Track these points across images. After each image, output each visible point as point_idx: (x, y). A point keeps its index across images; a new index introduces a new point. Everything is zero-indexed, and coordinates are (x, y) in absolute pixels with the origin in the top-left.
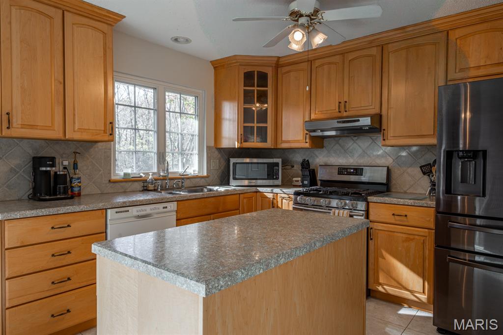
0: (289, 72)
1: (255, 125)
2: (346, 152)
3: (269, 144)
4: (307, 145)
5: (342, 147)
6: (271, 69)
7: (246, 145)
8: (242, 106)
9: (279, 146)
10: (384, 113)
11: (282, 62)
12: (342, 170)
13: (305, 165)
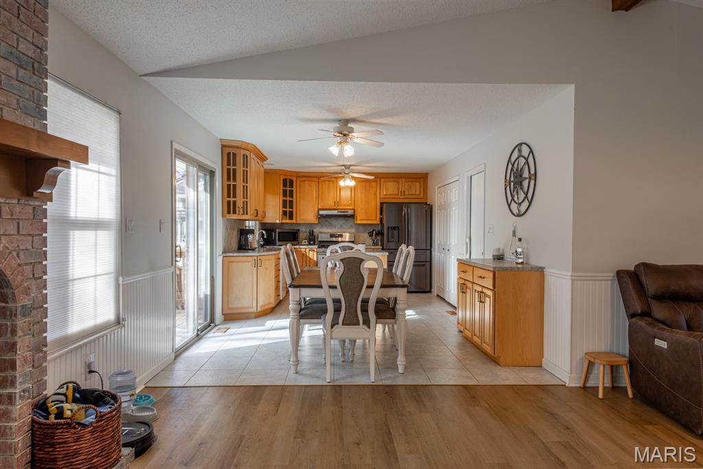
0: (304, 181)
1: (288, 210)
2: (331, 225)
3: (294, 221)
4: (317, 222)
5: (330, 223)
6: (295, 178)
7: (284, 221)
8: (281, 198)
9: (298, 222)
10: (356, 209)
11: (300, 174)
12: (332, 236)
13: (312, 233)
